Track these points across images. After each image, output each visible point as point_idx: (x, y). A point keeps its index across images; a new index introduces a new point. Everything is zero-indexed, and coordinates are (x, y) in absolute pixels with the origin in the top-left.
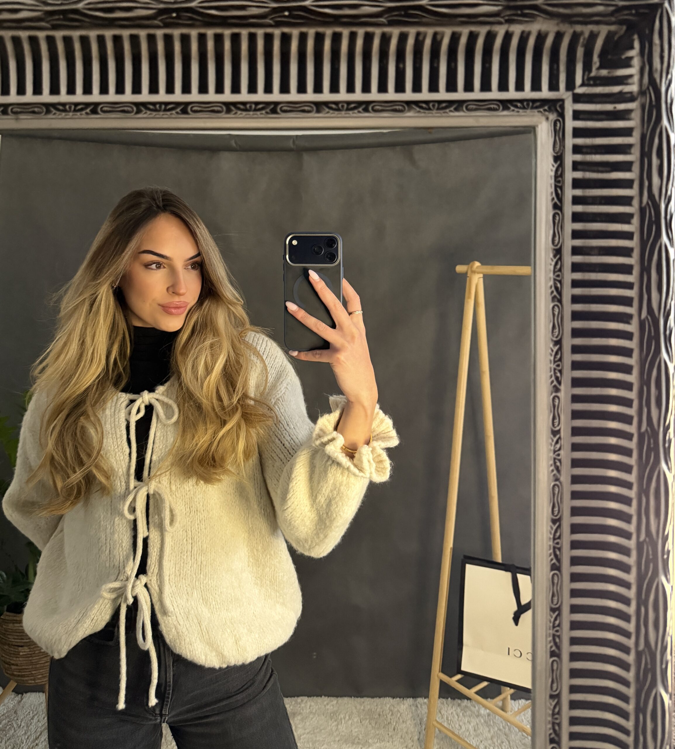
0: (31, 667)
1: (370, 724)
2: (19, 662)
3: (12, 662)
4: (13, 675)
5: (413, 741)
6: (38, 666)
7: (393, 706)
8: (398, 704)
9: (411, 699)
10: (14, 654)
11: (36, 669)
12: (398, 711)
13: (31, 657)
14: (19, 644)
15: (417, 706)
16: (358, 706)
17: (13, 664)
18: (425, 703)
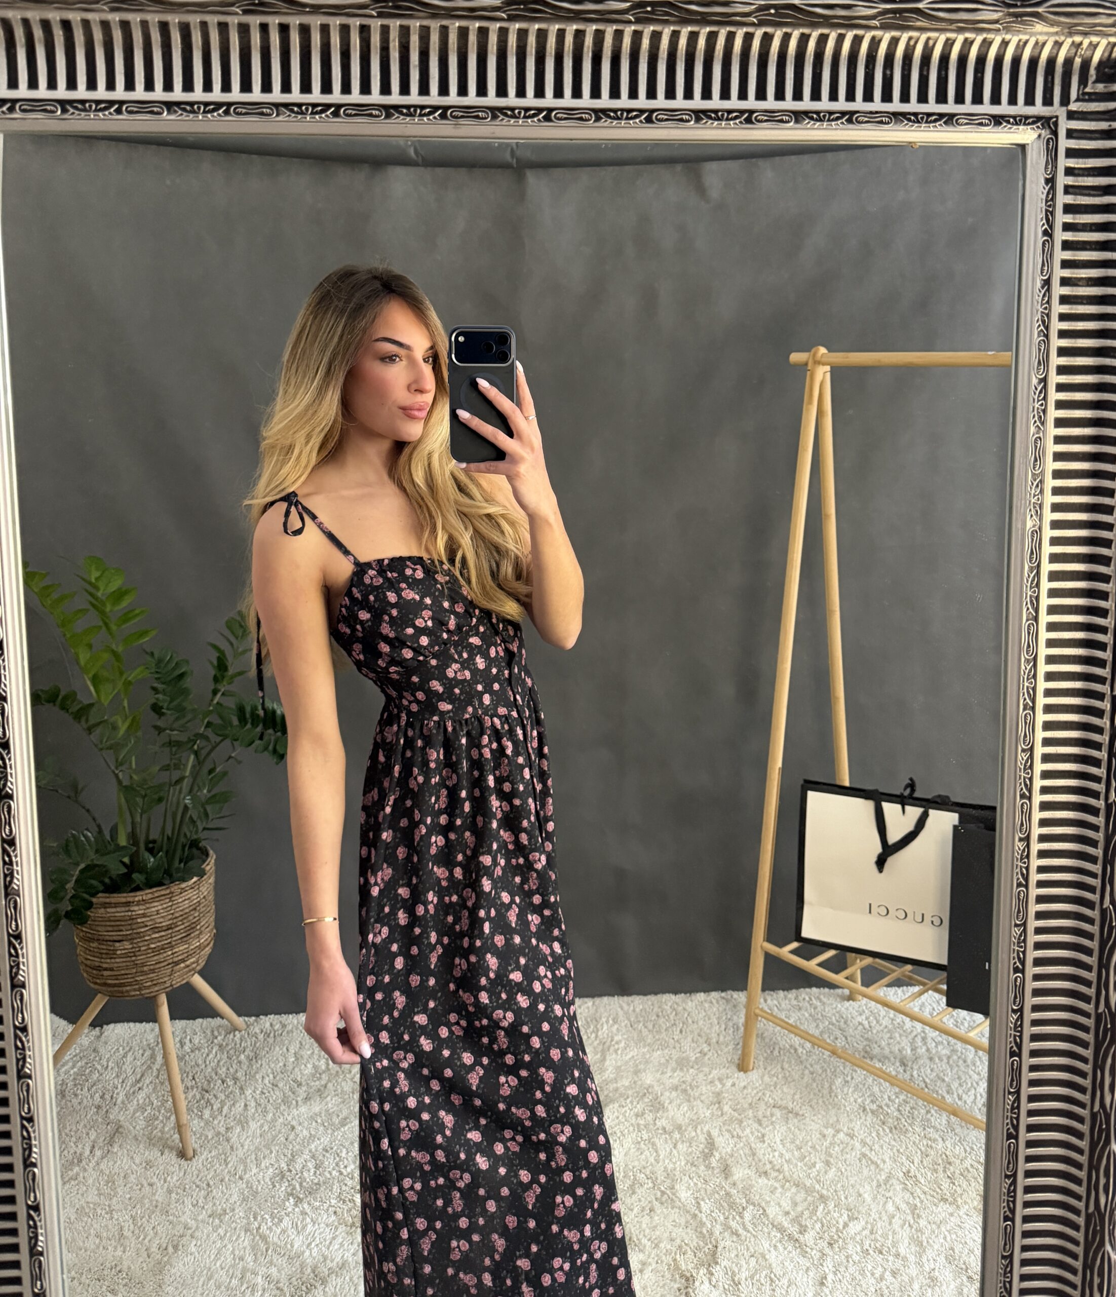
0: (134, 971)
1: (646, 1027)
2: (116, 965)
3: (105, 966)
4: (105, 984)
5: (709, 1045)
6: (145, 969)
7: (677, 1004)
8: (683, 1001)
9: (702, 994)
10: (106, 954)
11: (144, 973)
12: (685, 1009)
13: (135, 956)
14: (115, 938)
15: (711, 1002)
16: (625, 1007)
17: (106, 969)
18: (723, 998)
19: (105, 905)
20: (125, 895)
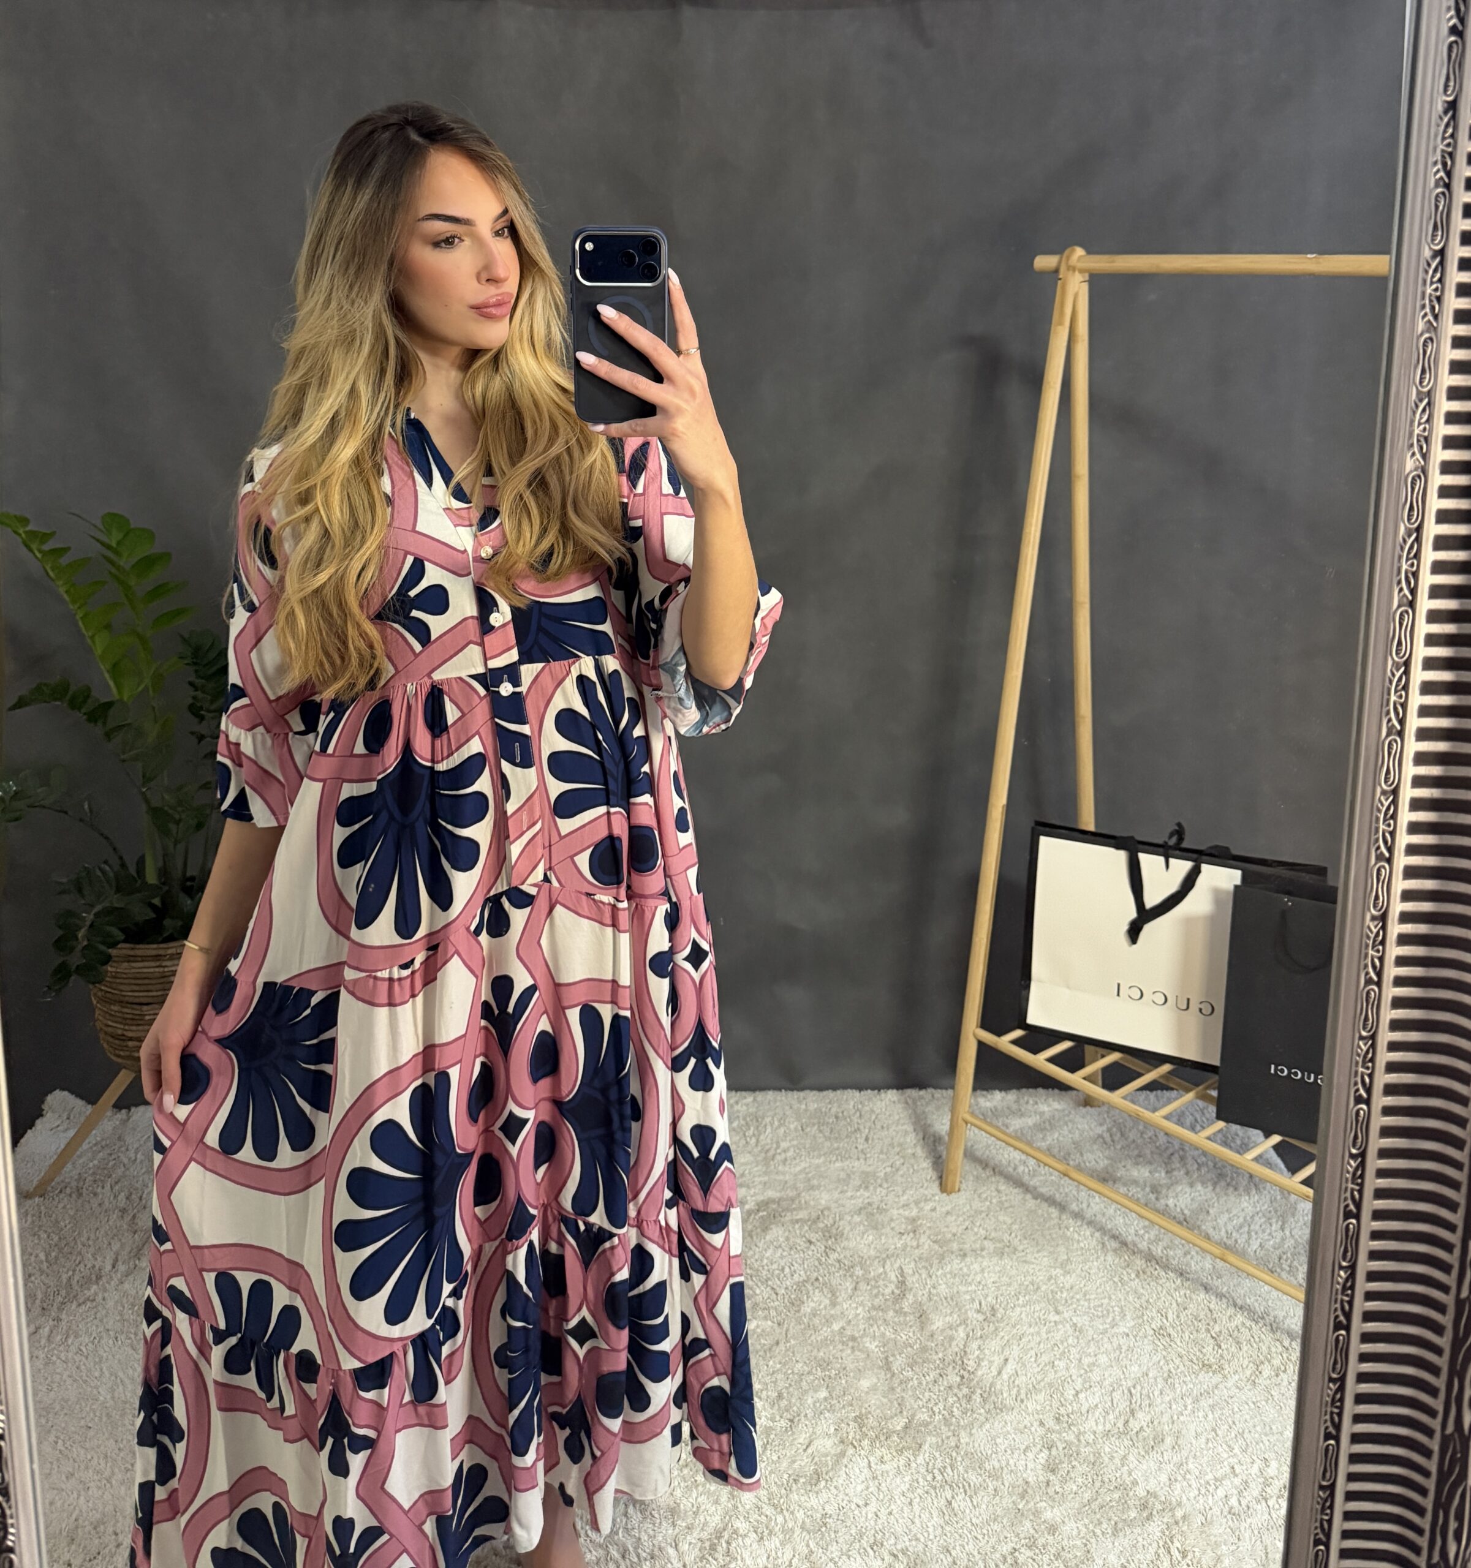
1: (820, 1132)
4: (131, 1058)
7: (861, 1103)
10: (132, 1019)
14: (142, 1000)
15: (906, 1102)
19: (129, 959)
20: (155, 946)
